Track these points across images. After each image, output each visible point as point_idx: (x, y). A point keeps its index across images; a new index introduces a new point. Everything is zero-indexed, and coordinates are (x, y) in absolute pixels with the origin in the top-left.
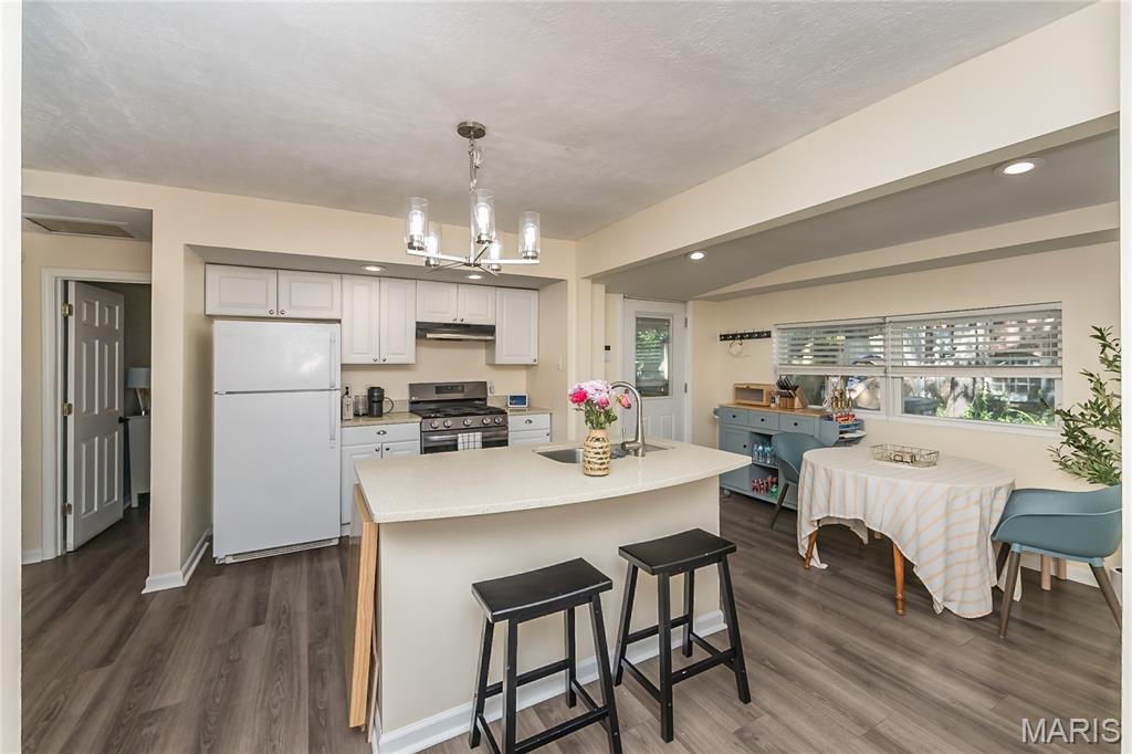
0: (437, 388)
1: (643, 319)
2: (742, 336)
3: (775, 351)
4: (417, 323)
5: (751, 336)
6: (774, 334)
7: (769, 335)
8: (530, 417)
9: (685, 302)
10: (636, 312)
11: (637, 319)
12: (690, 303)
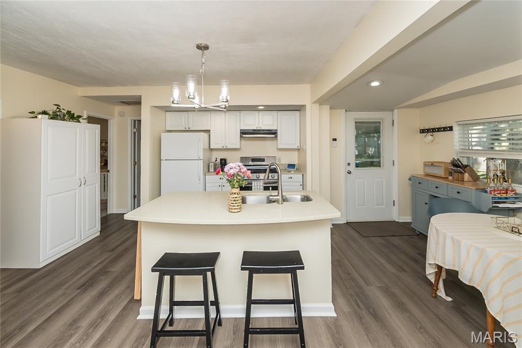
0: (252, 159)
1: (359, 122)
2: (434, 130)
3: (457, 140)
4: (241, 130)
5: (439, 130)
6: (455, 128)
7: (451, 129)
8: (291, 176)
9: (393, 110)
10: (355, 119)
11: (356, 122)
12: (396, 111)
